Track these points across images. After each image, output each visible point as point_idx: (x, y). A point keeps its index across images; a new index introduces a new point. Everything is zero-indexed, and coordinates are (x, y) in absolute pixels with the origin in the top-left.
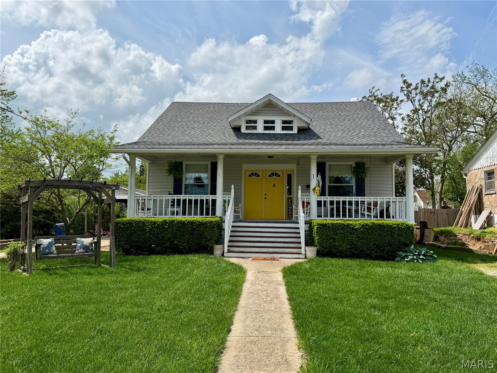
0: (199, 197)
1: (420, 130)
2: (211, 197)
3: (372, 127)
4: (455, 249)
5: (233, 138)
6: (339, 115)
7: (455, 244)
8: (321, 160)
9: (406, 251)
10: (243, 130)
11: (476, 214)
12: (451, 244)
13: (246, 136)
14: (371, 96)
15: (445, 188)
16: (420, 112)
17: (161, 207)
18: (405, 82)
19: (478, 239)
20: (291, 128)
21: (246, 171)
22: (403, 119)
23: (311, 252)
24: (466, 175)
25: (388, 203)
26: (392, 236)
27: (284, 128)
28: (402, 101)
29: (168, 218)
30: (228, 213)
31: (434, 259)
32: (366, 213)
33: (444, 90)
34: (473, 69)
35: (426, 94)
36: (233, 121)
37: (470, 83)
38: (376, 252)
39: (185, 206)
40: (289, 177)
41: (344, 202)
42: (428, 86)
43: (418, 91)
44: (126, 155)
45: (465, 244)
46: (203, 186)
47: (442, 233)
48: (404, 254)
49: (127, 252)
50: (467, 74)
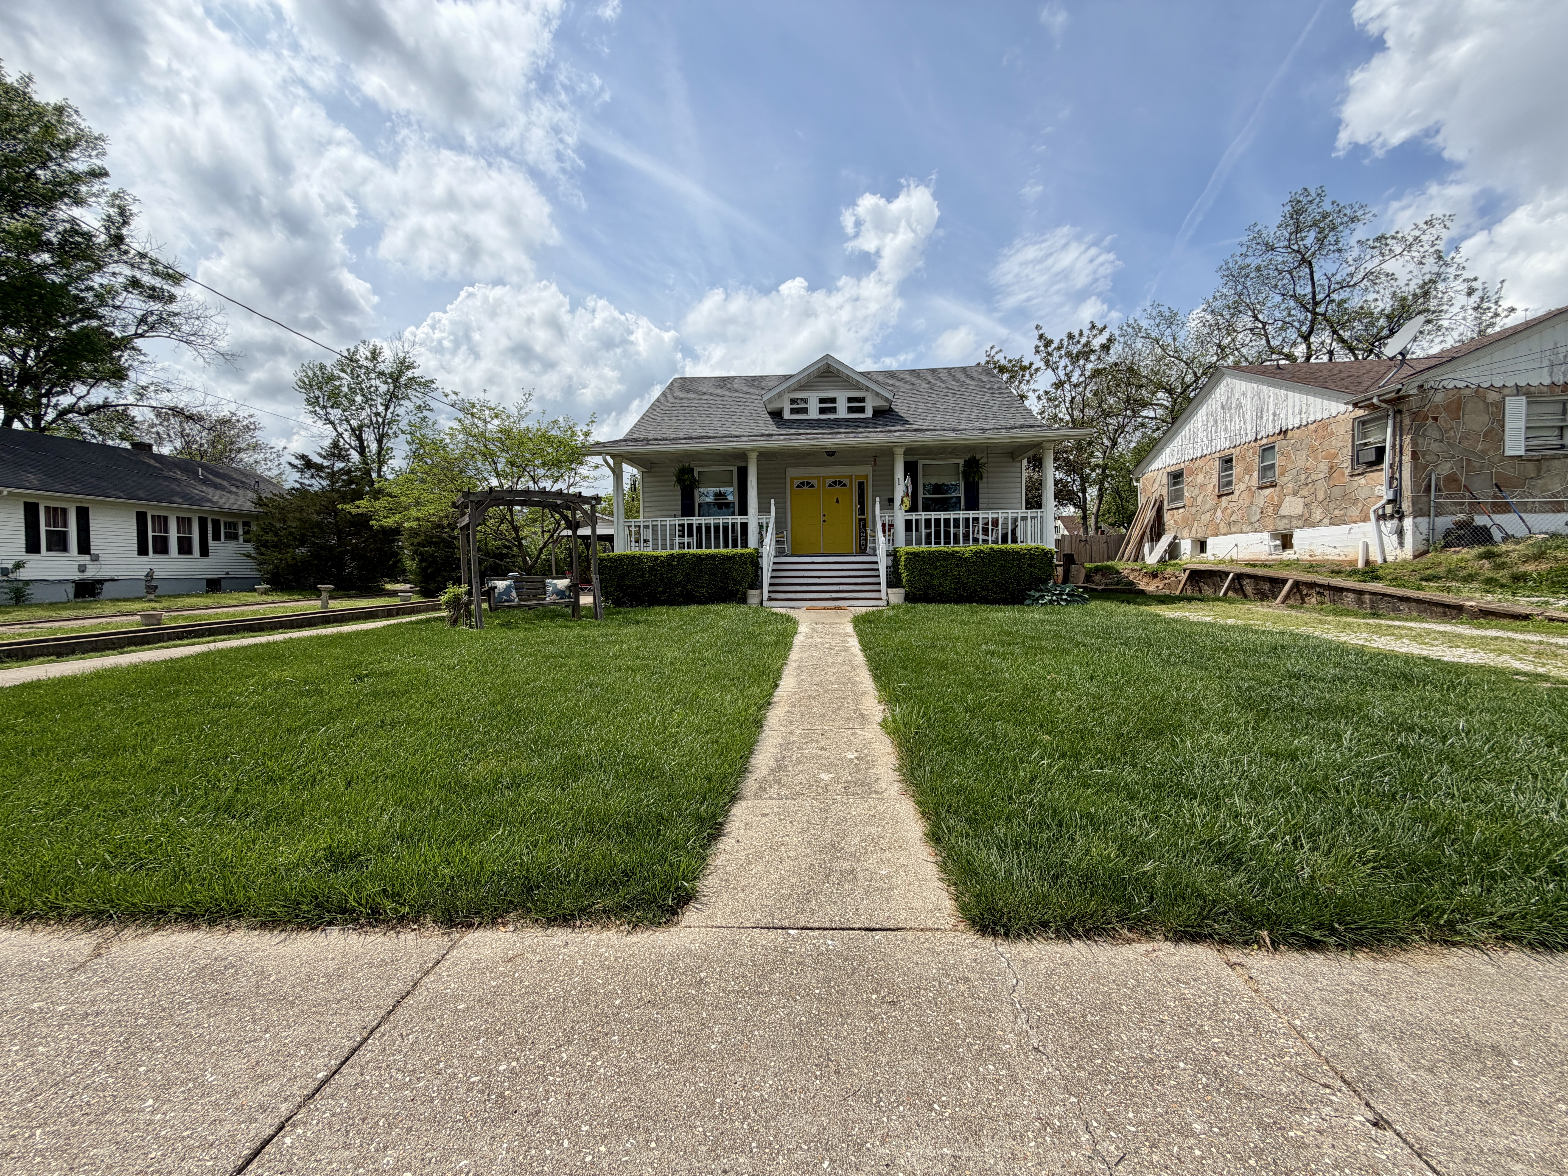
0: (721, 520)
1: (1068, 418)
2: (739, 520)
3: (991, 403)
4: (1116, 591)
5: (773, 429)
6: (939, 387)
7: (1118, 584)
8: (911, 458)
9: (1041, 590)
10: (787, 415)
11: (1152, 541)
12: (1112, 584)
13: (791, 424)
14: (988, 362)
15: (1104, 507)
16: (1067, 386)
17: (664, 536)
18: (1041, 337)
19: (1154, 575)
20: (862, 410)
21: (792, 479)
22: (1039, 398)
23: (896, 596)
24: (1138, 480)
25: (1015, 520)
26: (1020, 568)
27: (851, 410)
28: (1037, 370)
29: (677, 551)
30: (767, 541)
31: (1085, 601)
32: (981, 537)
33: (1106, 348)
34: (1154, 314)
35: (1077, 356)
36: (770, 400)
37: (1148, 337)
38: (995, 593)
39: (702, 534)
40: (861, 486)
41: (947, 521)
42: (1078, 342)
43: (1063, 352)
44: (608, 458)
45: (1133, 583)
46: (728, 505)
47: (1097, 570)
48: (1037, 595)
49: (618, 603)
50: (1144, 323)
